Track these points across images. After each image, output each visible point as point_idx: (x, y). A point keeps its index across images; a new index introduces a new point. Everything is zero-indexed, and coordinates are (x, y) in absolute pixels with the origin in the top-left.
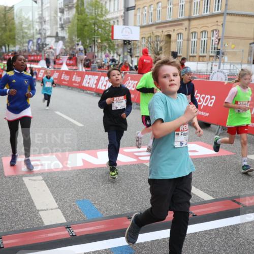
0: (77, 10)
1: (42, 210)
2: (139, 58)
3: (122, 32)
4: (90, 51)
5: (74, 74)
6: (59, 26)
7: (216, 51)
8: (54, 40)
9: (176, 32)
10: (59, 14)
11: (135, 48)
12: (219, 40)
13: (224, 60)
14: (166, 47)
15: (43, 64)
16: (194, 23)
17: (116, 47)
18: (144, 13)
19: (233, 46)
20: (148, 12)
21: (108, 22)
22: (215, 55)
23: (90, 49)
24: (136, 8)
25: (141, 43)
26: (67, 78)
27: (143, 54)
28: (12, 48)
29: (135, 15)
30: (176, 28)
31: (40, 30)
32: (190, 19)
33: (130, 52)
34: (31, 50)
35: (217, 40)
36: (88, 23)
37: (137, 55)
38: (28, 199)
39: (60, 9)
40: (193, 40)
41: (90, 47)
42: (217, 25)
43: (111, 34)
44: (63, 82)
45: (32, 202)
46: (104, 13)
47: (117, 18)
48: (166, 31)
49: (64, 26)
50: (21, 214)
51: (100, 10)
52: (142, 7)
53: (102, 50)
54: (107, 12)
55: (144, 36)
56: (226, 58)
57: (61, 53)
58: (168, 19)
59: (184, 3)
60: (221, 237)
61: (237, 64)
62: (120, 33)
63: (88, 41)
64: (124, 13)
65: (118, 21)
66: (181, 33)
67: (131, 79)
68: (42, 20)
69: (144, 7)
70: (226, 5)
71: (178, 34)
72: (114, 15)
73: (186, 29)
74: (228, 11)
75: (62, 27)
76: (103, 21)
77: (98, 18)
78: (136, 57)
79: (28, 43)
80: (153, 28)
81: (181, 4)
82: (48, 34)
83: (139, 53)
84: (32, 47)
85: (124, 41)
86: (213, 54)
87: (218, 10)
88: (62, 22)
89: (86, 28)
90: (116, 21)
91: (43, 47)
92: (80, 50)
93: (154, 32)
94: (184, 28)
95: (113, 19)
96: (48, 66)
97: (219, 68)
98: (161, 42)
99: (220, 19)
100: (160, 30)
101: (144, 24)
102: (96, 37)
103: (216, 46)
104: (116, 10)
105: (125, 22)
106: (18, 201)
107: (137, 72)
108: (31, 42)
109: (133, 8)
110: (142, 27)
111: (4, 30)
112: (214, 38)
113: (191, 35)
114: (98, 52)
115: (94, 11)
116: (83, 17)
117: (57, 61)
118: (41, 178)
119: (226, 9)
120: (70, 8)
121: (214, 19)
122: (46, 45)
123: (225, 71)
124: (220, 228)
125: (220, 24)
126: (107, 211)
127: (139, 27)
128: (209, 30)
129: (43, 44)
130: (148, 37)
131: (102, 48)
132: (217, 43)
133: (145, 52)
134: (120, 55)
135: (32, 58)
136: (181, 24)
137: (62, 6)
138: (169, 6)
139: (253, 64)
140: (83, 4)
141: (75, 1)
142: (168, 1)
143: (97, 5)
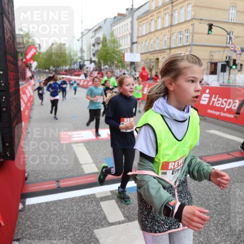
0: (103, 45)
1: (83, 164)
3: (130, 57)
6: (92, 54)
8: (89, 62)
9: (162, 57)
10: (92, 47)
11: (137, 67)
14: (156, 66)
15: (82, 77)
16: (173, 51)
17: (126, 66)
18: (143, 45)
20: (145, 45)
21: (121, 52)
24: (138, 42)
25: (141, 64)
27: (142, 70)
28: (64, 68)
29: (137, 47)
30: (162, 54)
32: (170, 49)
33: (135, 69)
34: (75, 69)
36: (109, 52)
38: (75, 158)
39: (93, 44)
43: (123, 58)
45: (78, 159)
46: (118, 46)
47: (126, 49)
48: (156, 56)
51: (116, 44)
52: (141, 42)
54: (120, 45)
55: (143, 59)
57: (92, 71)
58: (157, 49)
59: (166, 39)
62: (128, 58)
64: (131, 46)
68: (82, 51)
69: (142, 42)
70: (192, 40)
72: (125, 47)
74: (194, 44)
75: (94, 55)
76: (118, 51)
77: (115, 49)
79: (74, 64)
80: (148, 54)
82: (86, 58)
83: (140, 69)
84: (76, 67)
85: (131, 62)
87: (187, 42)
88: (94, 52)
89: (108, 55)
90: (126, 51)
91: (83, 67)
93: (149, 57)
94: (167, 54)
95: (124, 49)
96: (86, 78)
98: (153, 62)
99: (189, 48)
100: (152, 55)
101: (143, 52)
102: (114, 60)
104: (126, 44)
105: (131, 51)
108: (76, 64)
109: (136, 43)
110: (142, 54)
111: (60, 57)
114: (115, 69)
115: (112, 45)
116: (106, 48)
118: (82, 144)
119: (192, 42)
120: (98, 44)
121: (185, 48)
122: (85, 65)
125: (189, 51)
127: (139, 55)
129: (83, 65)
130: (145, 60)
131: (117, 67)
133: (144, 69)
134: (128, 71)
135: (76, 73)
136: (165, 52)
137: (94, 42)
138: (158, 41)
139: (210, 74)
140: (106, 41)
141: (101, 39)
142: (157, 38)
143: (114, 41)
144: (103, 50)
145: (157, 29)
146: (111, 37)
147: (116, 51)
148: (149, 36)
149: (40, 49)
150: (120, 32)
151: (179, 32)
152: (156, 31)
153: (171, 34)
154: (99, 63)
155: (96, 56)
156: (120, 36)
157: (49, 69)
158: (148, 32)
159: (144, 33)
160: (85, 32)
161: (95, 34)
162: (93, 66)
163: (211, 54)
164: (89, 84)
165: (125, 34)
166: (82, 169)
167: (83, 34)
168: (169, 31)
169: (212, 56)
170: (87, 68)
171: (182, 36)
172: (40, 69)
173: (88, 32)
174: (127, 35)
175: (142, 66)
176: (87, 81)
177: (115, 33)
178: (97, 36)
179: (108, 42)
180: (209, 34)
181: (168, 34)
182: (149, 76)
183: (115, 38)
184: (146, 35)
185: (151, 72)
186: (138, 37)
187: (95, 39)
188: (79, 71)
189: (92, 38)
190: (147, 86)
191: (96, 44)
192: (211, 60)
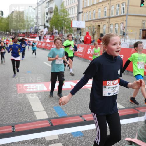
0: (55, 14)
1: (36, 112)
2: (84, 37)
3: (76, 24)
4: (61, 33)
5: (52, 44)
6: (45, 21)
7: (123, 33)
8: (43, 27)
9: (103, 24)
10: (46, 15)
11: (82, 32)
12: (124, 28)
13: (127, 38)
14: (97, 31)
15: (37, 39)
16: (111, 20)
17: (73, 31)
18: (87, 15)
19: (131, 31)
20: (89, 14)
21: (69, 19)
22: (122, 35)
23: (60, 32)
24: (83, 12)
25: (85, 29)
26: (49, 46)
27: (87, 34)
28: (23, 31)
29: (83, 16)
30: (103, 22)
31: (37, 22)
32: (109, 18)
33: (80, 34)
34: (32, 32)
35: (123, 28)
36: (60, 20)
37: (83, 35)
38: (29, 106)
39: (46, 13)
40: (111, 28)
41: (61, 31)
42: (123, 21)
43: (71, 25)
44: (48, 48)
45: (31, 107)
46: (67, 15)
47: (74, 17)
48: (98, 24)
49: (48, 21)
50: (25, 113)
51: (65, 13)
52: (86, 12)
53: (66, 33)
54: (69, 14)
55: (87, 26)
56: (128, 37)
57: (46, 34)
58: (99, 18)
59: (106, 10)
60: (129, 129)
61: (134, 39)
62: (75, 24)
63: (60, 28)
64: (77, 15)
65: (74, 19)
66: (105, 25)
67: (81, 47)
69: (87, 12)
70: (128, 11)
71: (104, 25)
72: (72, 16)
73: (108, 22)
74: (129, 14)
75: (47, 21)
76: (67, 19)
77: (65, 17)
78: (83, 36)
79: (31, 28)
80: (91, 22)
81: (105, 11)
82: (40, 24)
83: (84, 34)
84: (32, 30)
85: (78, 28)
86: (121, 35)
87: (123, 13)
88: (47, 19)
89: (59, 22)
90: (73, 19)
92: (56, 32)
93: (92, 24)
94: (107, 22)
95: (72, 18)
96: (40, 40)
97: (125, 41)
98: (95, 29)
99: (125, 18)
100: (95, 23)
101: (87, 20)
102: (64, 26)
103: (123, 31)
104: (73, 13)
105: (78, 19)
106: (24, 107)
107: (84, 43)
108: (32, 28)
109: (82, 12)
110: (86, 22)
112: (122, 27)
113: (110, 26)
114: (64, 33)
115: (63, 14)
116: (57, 16)
117: (44, 38)
119: (127, 13)
120: (51, 12)
121: (121, 18)
122: (39, 30)
123: (128, 43)
124: (129, 124)
125: (125, 20)
126: (69, 112)
127: (84, 22)
128: (119, 23)
129: (38, 29)
130: (89, 27)
132: (123, 29)
133: (88, 34)
134: (75, 35)
135: (32, 36)
136: (105, 20)
137: (47, 11)
138: (99, 12)
139: (142, 39)
140: (57, 10)
141: (54, 9)
142: (99, 9)
143: (64, 11)
144: (55, 18)
145: (99, 2)
146: (62, 7)
147: (65, 19)
148: (93, 7)
149: (2, 15)
150: (69, 4)
151: (117, 5)
152: (98, 3)
153: (111, 6)
154: (52, 28)
155: (49, 22)
156: (69, 7)
157: (9, 31)
158: (91, 4)
159: (88, 5)
160: (40, 3)
161: (48, 5)
162: (46, 30)
163: (143, 23)
164: (42, 45)
165: (73, 5)
166: (35, 116)
167: (39, 4)
168: (108, 4)
169: (144, 24)
170: (42, 32)
171: (119, 8)
172: (2, 32)
173: (43, 3)
174: (74, 6)
175: (86, 32)
176: (41, 42)
177: (65, 4)
178: (50, 6)
179: (58, 11)
180: (141, 6)
181: (108, 6)
182: (92, 40)
183: (65, 8)
184: (90, 6)
185: (94, 36)
186: (83, 8)
187: (49, 9)
188: (35, 34)
189: (46, 8)
190: (90, 47)
191: (49, 13)
192: (143, 27)
